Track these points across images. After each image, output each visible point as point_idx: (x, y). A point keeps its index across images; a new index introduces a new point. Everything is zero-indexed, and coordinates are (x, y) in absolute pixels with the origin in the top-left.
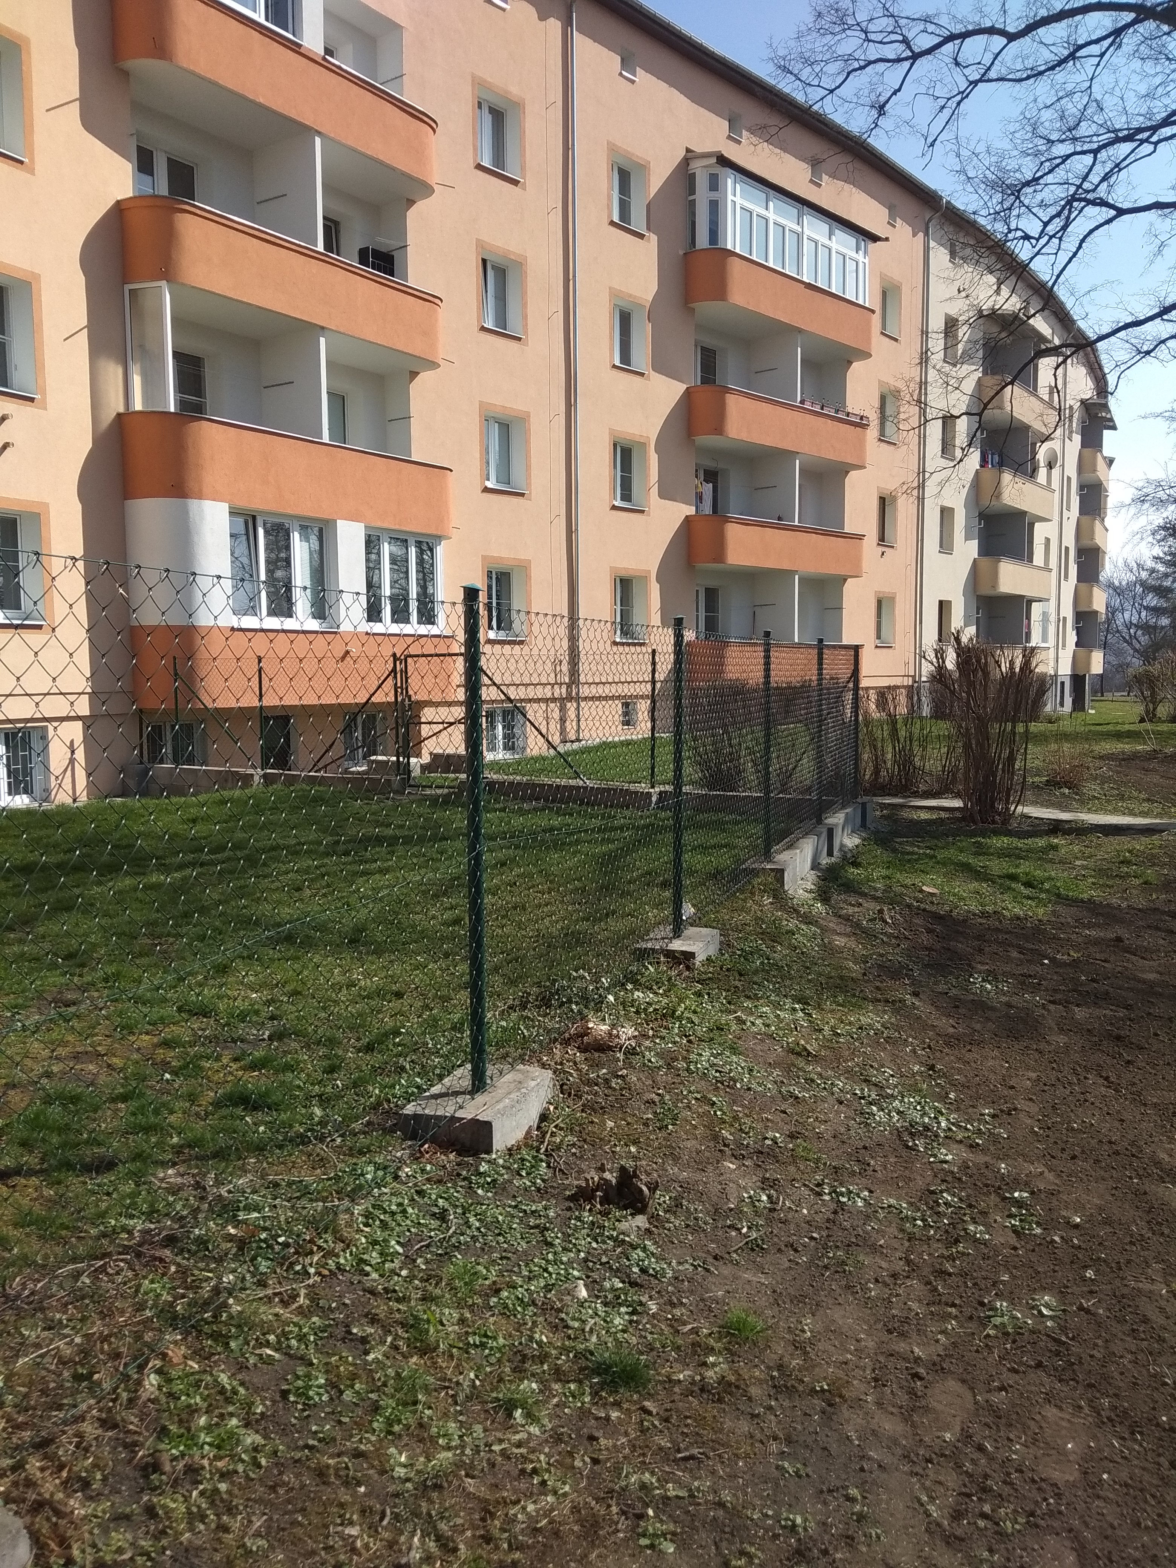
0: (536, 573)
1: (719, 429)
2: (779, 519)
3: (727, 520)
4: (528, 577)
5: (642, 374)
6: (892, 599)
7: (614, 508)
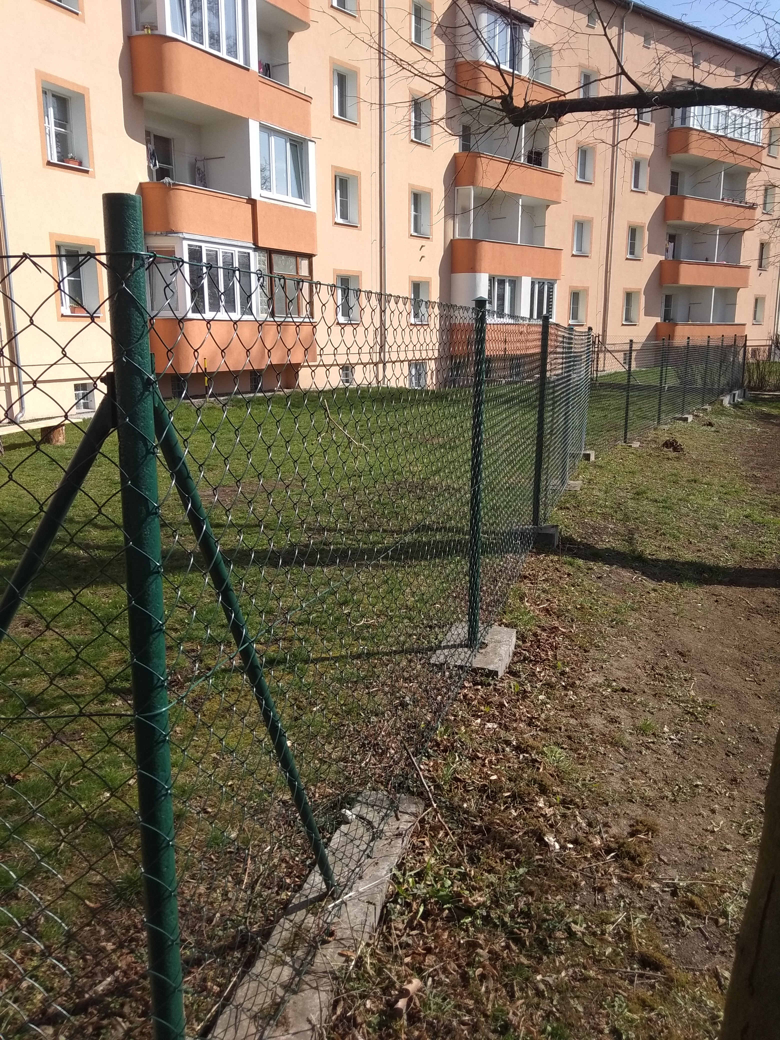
0: (591, 293)
1: (680, 217)
2: (707, 260)
3: (681, 262)
4: (588, 295)
5: (644, 193)
6: (763, 298)
7: (627, 259)
